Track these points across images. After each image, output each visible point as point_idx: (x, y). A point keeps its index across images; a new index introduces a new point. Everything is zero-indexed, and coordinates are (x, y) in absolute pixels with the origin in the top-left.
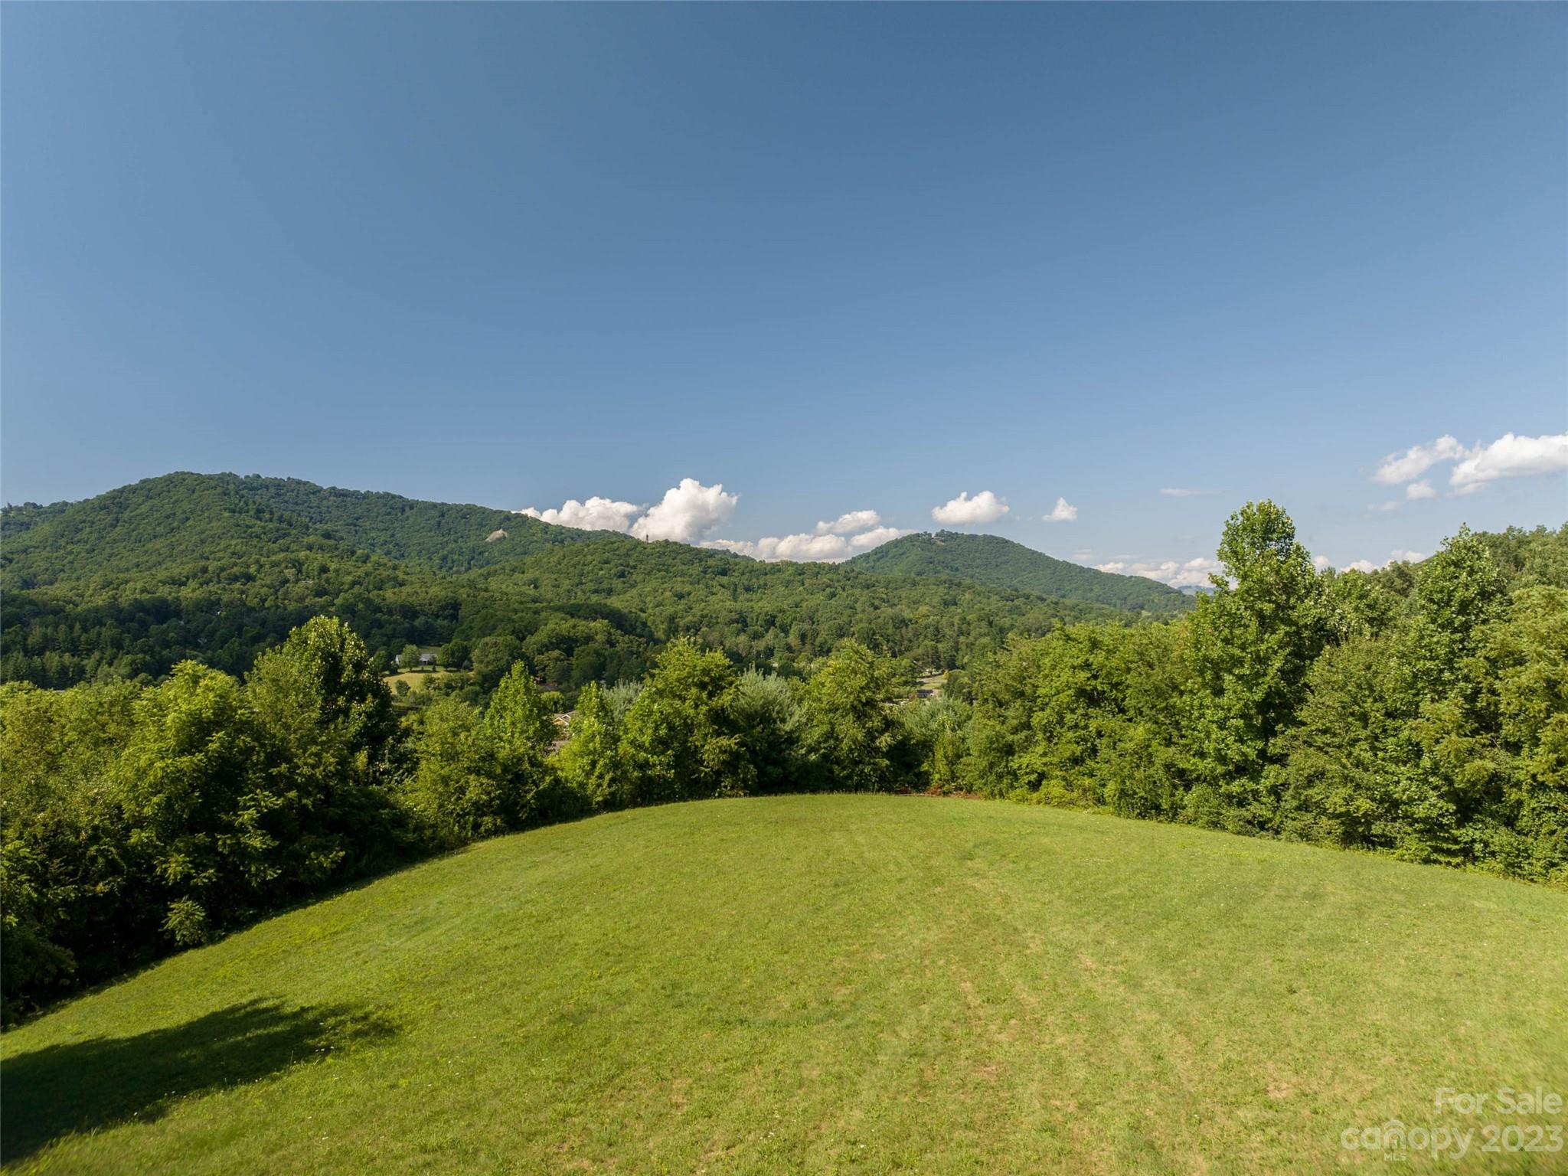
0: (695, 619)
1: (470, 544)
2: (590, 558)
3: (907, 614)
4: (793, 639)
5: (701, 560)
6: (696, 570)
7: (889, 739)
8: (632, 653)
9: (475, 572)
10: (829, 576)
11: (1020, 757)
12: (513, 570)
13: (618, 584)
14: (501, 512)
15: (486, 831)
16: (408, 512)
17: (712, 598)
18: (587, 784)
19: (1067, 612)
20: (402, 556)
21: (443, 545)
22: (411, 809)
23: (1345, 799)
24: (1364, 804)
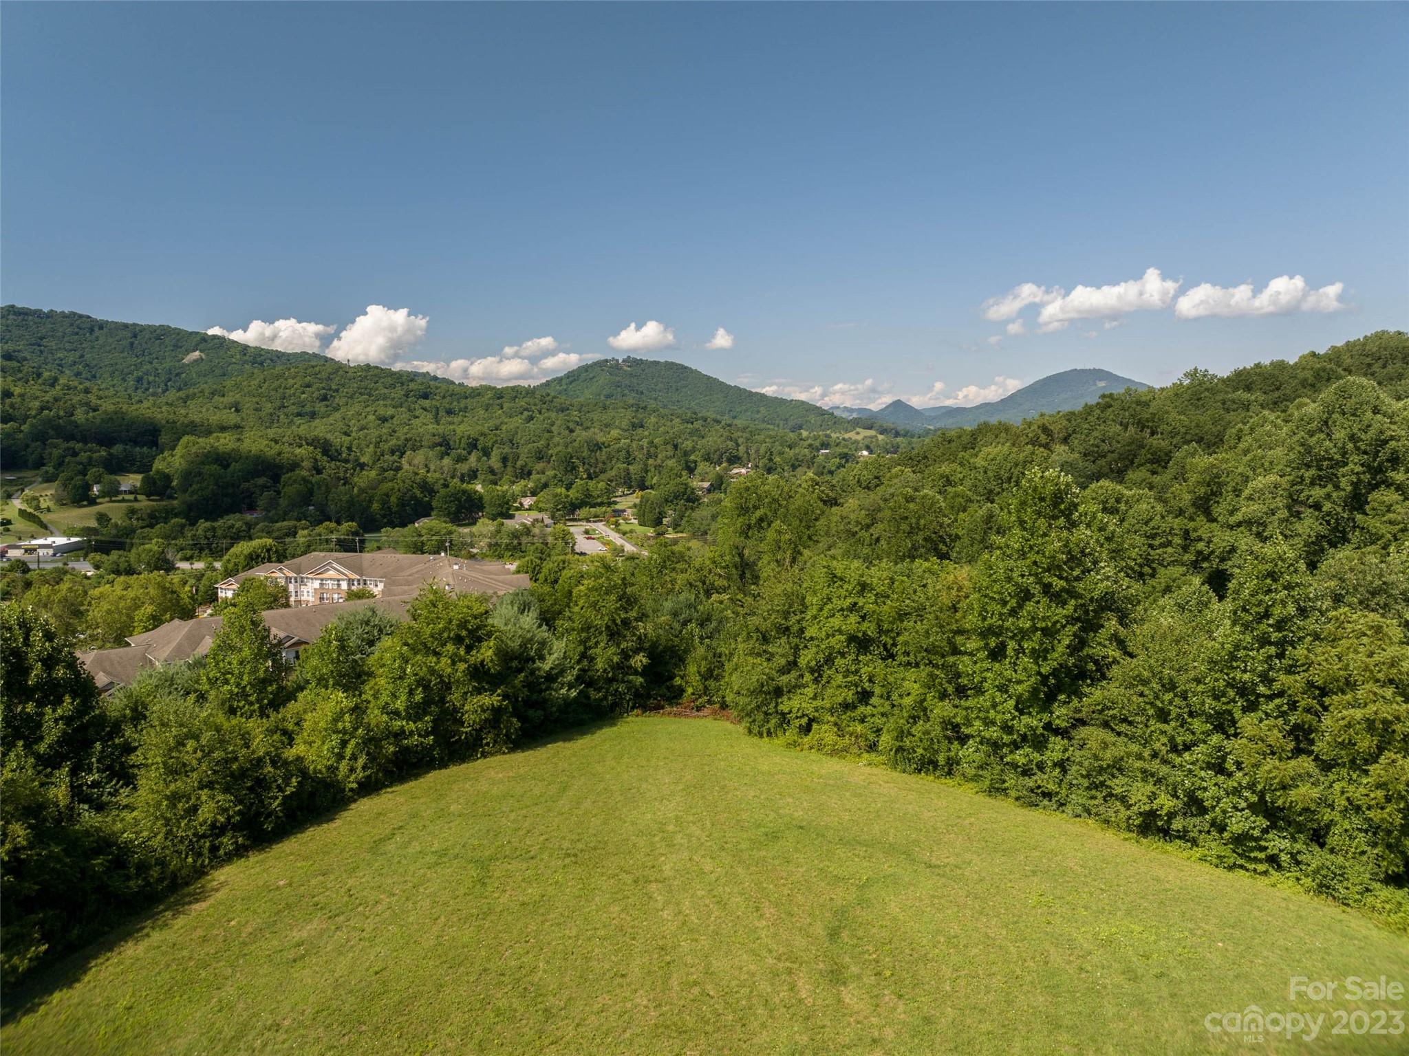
0: (400, 443)
1: (167, 365)
2: (291, 382)
3: (601, 438)
4: (495, 462)
5: (402, 384)
6: (398, 393)
7: (644, 660)
8: (339, 479)
9: (172, 395)
10: (527, 399)
11: (789, 699)
12: (213, 394)
13: (320, 407)
14: (197, 333)
15: (226, 854)
16: (97, 333)
17: (415, 422)
18: (337, 768)
19: (740, 434)
20: (94, 377)
21: (138, 366)
22: (131, 841)
23: (1148, 797)
24: (1166, 802)
